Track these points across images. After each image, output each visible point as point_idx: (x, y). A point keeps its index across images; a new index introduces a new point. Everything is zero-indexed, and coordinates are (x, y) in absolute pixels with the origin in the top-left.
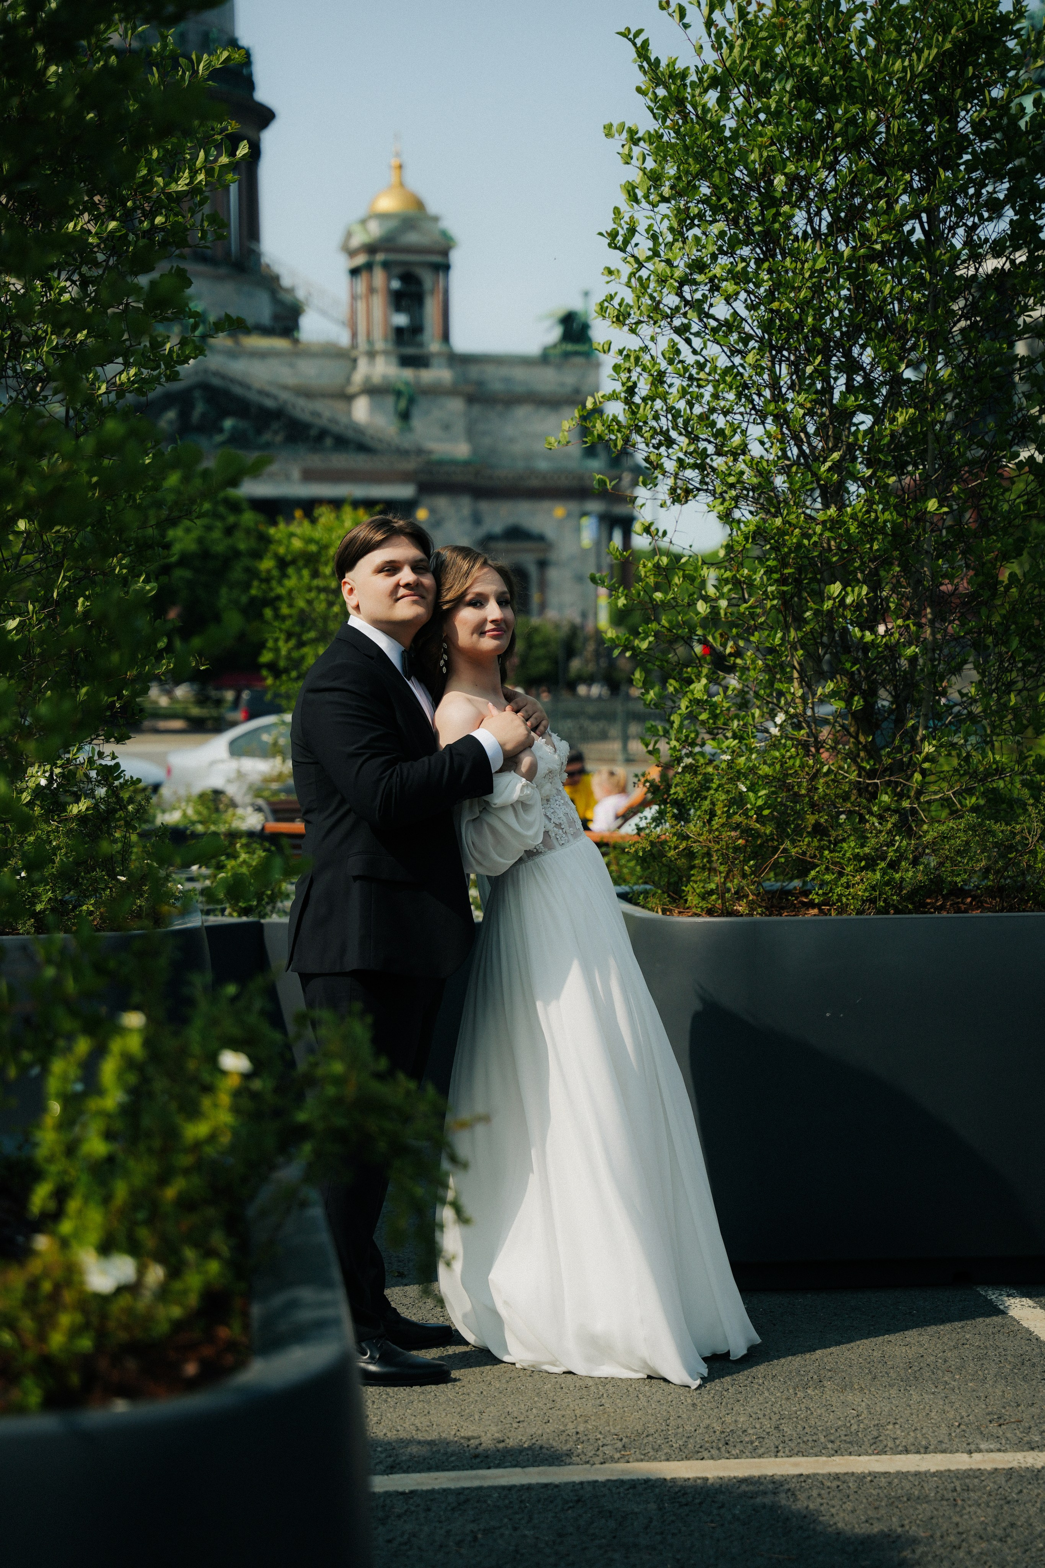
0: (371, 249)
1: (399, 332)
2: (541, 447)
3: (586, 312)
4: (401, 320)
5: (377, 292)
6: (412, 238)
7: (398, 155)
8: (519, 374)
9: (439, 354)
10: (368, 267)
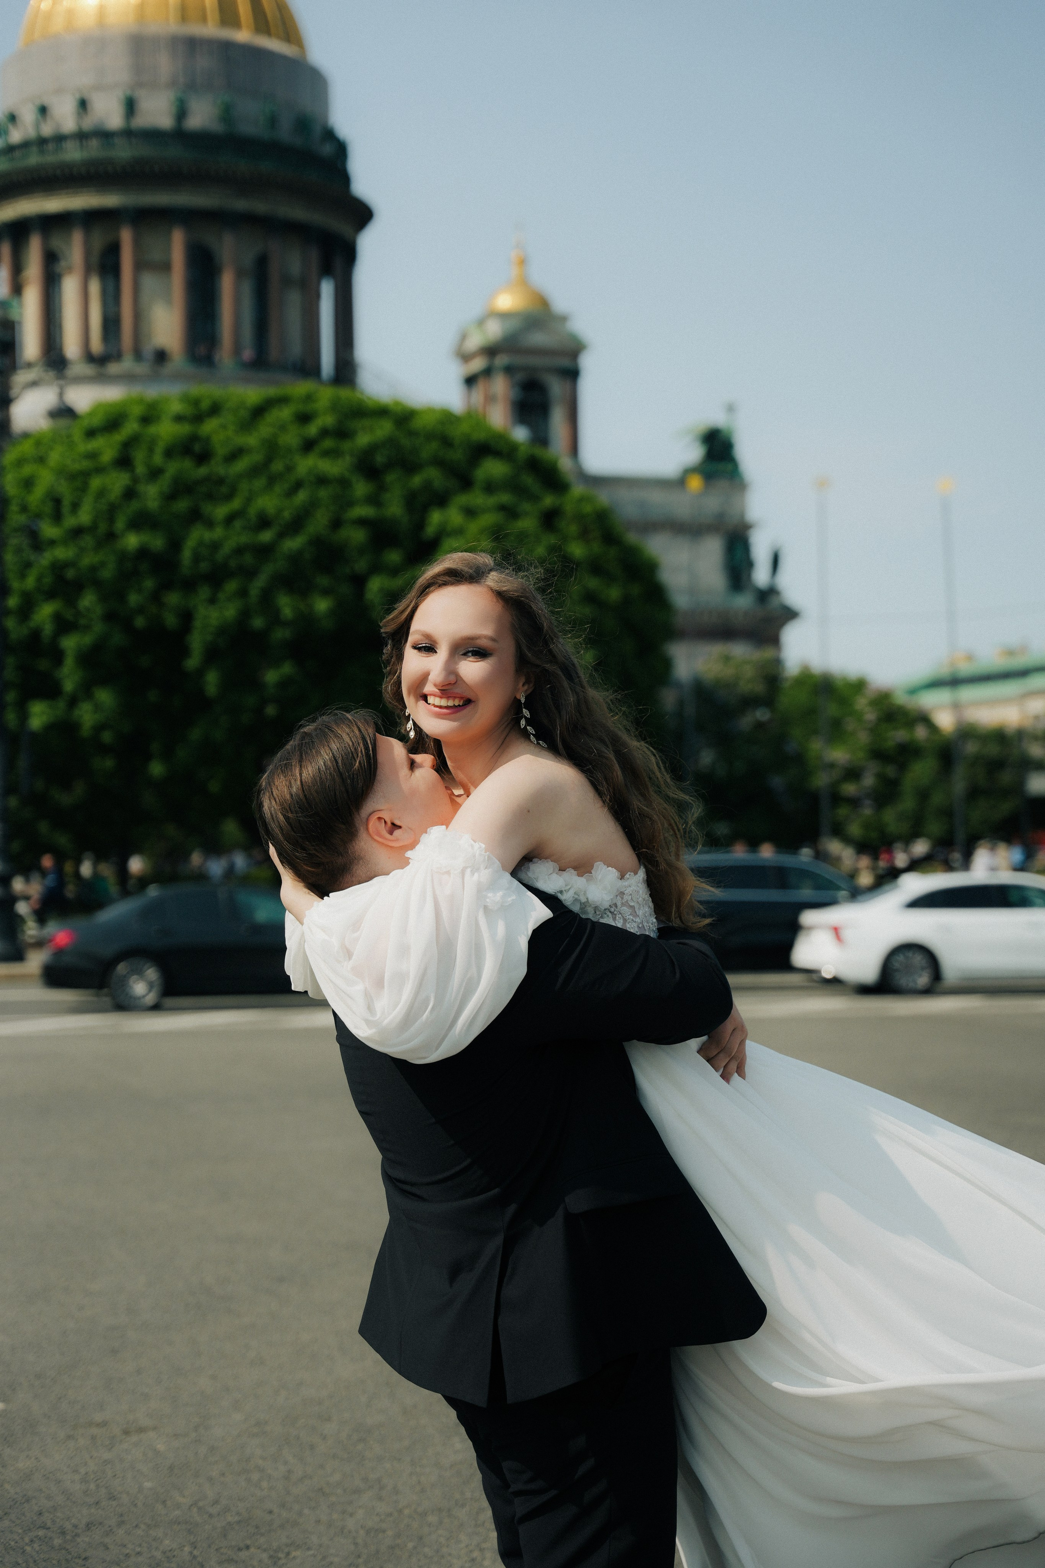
0: (491, 351)
3: (731, 430)
4: (524, 433)
5: (499, 398)
6: (538, 339)
7: (520, 247)
10: (487, 372)
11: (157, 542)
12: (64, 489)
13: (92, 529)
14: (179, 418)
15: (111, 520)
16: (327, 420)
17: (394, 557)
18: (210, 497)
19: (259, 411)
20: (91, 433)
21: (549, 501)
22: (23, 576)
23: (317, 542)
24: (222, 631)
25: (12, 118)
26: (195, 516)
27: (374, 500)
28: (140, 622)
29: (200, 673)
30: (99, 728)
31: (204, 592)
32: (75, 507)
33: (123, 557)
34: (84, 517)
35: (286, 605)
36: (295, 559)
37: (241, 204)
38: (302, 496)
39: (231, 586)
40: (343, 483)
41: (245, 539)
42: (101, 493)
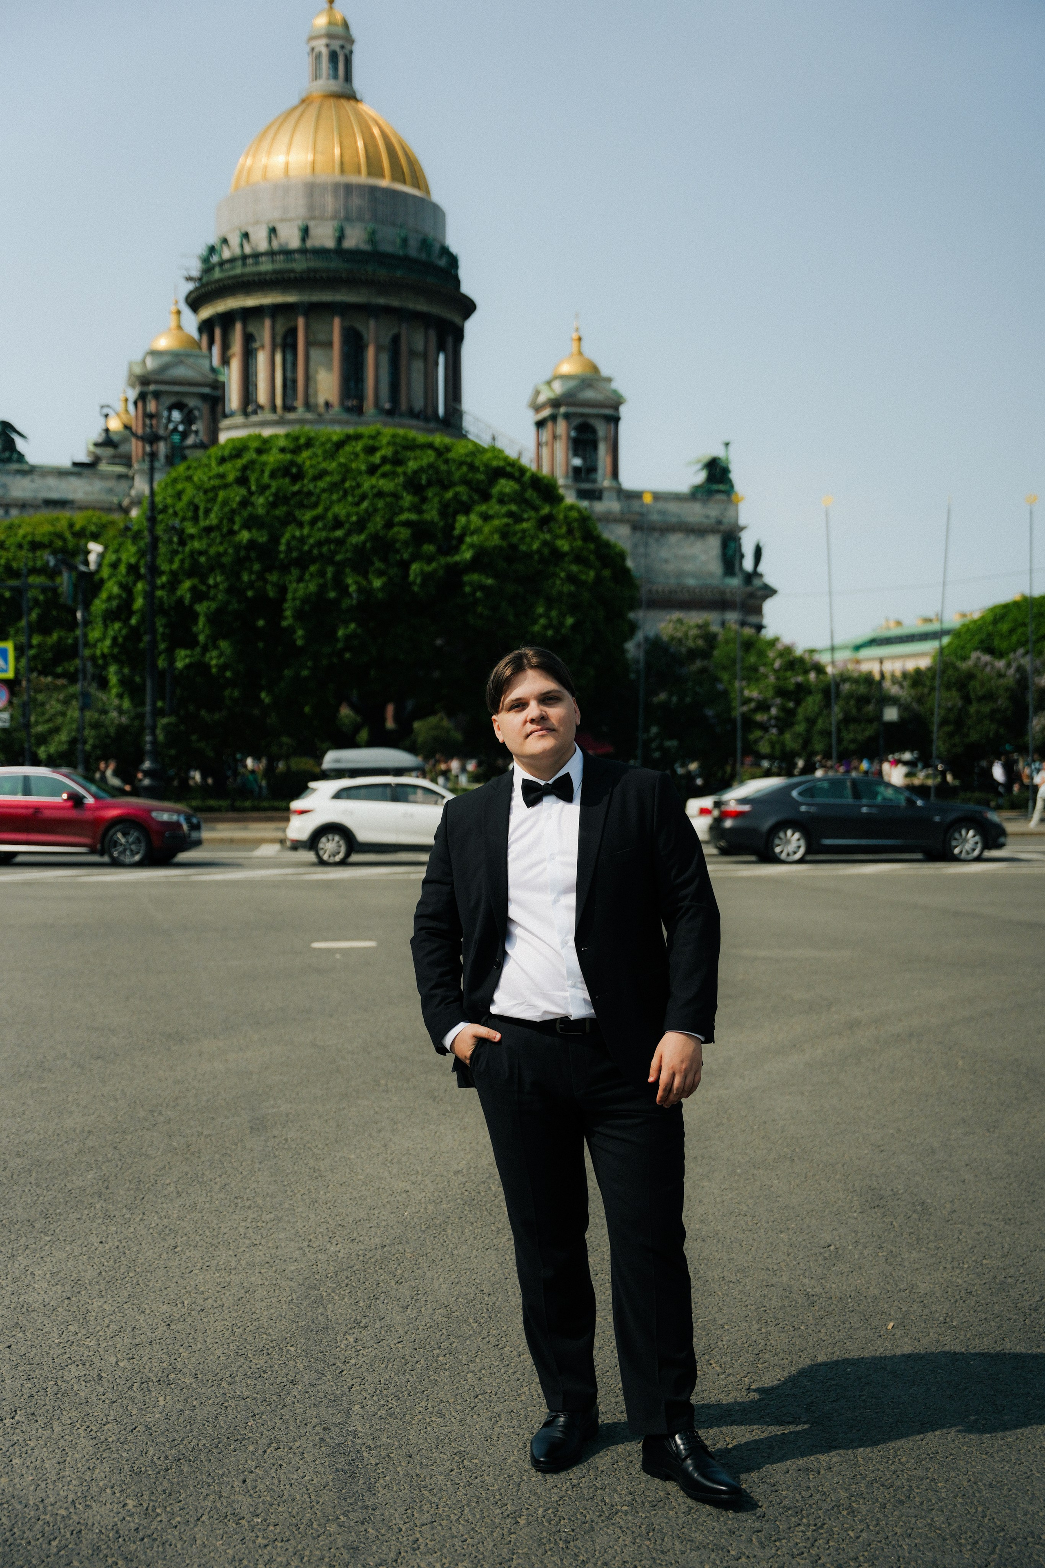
0: (555, 403)
1: (577, 471)
2: (689, 567)
3: (727, 459)
4: (577, 462)
5: (560, 438)
6: (589, 394)
7: (577, 330)
8: (673, 507)
9: (609, 489)
10: (553, 418)
11: (262, 538)
12: (200, 499)
13: (218, 527)
14: (283, 450)
15: (232, 521)
16: (386, 451)
17: (429, 548)
18: (302, 506)
19: (340, 445)
20: (222, 460)
21: (546, 510)
22: (171, 561)
23: (375, 538)
24: (306, 600)
25: (225, 241)
26: (290, 519)
27: (416, 508)
28: (250, 593)
29: (291, 630)
30: (223, 668)
31: (295, 572)
32: (207, 512)
33: (238, 547)
34: (213, 519)
35: (351, 581)
36: (359, 550)
37: (382, 301)
38: (365, 504)
39: (313, 568)
40: (396, 496)
41: (324, 534)
42: (225, 503)
